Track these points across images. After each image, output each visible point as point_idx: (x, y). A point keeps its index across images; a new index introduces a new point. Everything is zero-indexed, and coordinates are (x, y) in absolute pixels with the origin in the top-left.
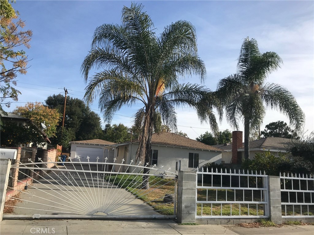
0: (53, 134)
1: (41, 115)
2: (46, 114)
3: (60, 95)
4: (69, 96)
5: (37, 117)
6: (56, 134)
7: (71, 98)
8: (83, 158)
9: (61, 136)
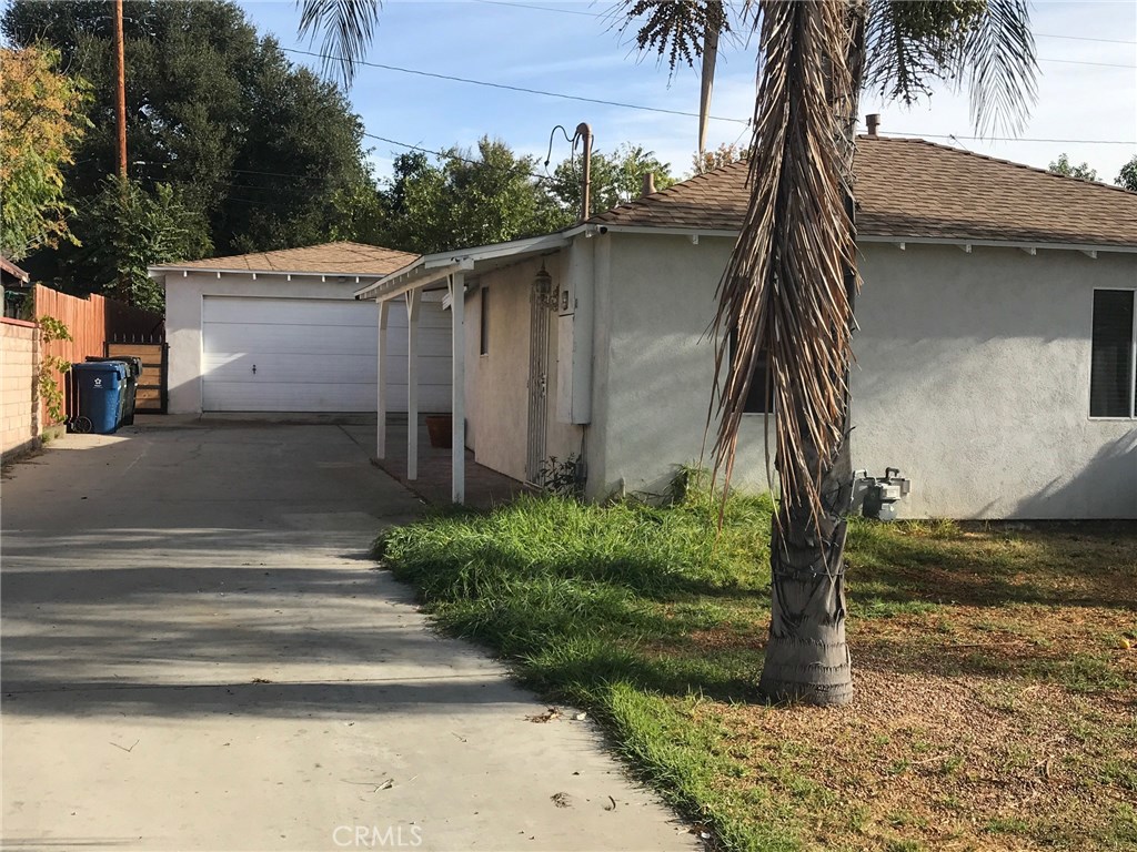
8: (254, 370)
9: (118, 237)
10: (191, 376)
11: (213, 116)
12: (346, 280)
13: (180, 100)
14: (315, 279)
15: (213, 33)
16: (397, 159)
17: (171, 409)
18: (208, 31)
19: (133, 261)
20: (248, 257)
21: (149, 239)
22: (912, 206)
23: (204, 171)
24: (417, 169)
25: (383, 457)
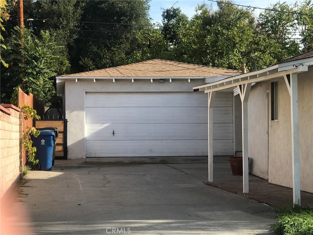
8: (114, 133)
10: (80, 138)
12: (164, 81)
14: (147, 81)
16: (164, 12)
17: (70, 156)
20: (107, 69)
24: (175, 17)
25: (212, 181)
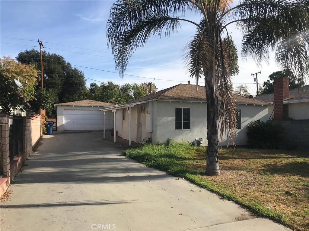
0: (32, 97)
1: (12, 72)
2: (19, 71)
3: (34, 50)
4: (45, 52)
5: (8, 74)
6: (36, 96)
7: (47, 53)
8: (73, 123)
9: (41, 98)
11: (59, 77)
12: (90, 106)
13: (53, 74)
14: (85, 106)
15: (58, 62)
16: (91, 84)
17: (58, 130)
18: (57, 61)
19: (44, 103)
20: (71, 102)
21: (47, 99)
22: (201, 96)
23: (57, 86)
25: (105, 138)
